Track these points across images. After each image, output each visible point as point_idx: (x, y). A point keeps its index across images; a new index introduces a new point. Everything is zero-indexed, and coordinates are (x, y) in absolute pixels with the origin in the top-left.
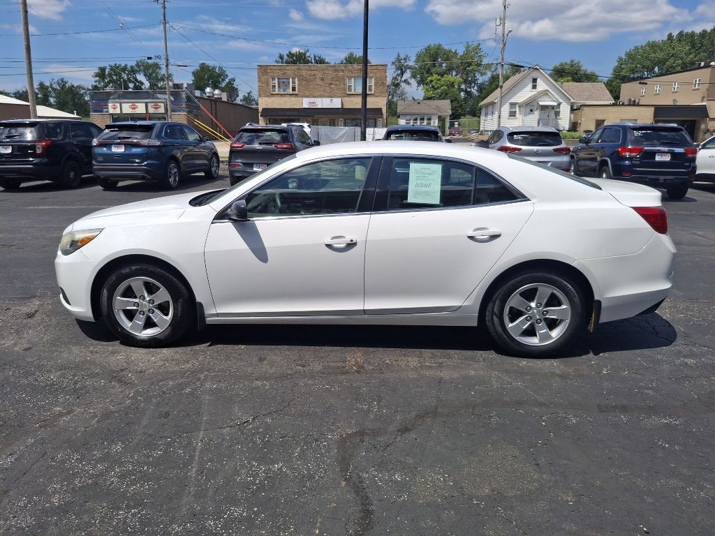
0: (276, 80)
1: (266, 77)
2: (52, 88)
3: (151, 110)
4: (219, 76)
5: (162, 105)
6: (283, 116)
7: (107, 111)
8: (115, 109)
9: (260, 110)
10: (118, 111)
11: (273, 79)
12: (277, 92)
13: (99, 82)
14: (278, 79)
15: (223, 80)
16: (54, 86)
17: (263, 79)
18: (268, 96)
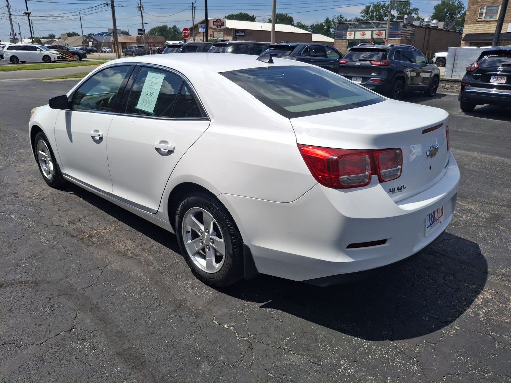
0: (485, 8)
1: (475, 6)
2: (333, 22)
3: (375, 37)
4: (457, 8)
5: (384, 32)
6: (483, 40)
7: (346, 38)
8: (351, 36)
9: (464, 35)
10: (352, 37)
11: (482, 8)
12: (483, 20)
13: (364, 17)
14: (487, 7)
15: (460, 12)
16: (335, 21)
17: (472, 9)
18: (473, 24)
